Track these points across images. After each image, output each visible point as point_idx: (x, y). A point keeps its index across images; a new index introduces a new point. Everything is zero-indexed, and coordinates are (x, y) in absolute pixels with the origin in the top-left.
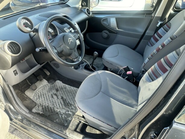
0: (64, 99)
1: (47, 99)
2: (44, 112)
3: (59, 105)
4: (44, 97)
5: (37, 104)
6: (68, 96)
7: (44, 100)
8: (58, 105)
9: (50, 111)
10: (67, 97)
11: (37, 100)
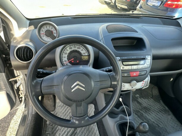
0: (75, 132)
1: (65, 114)
2: (49, 124)
3: (65, 132)
4: (66, 110)
5: (54, 111)
6: (82, 133)
7: (63, 113)
8: (63, 132)
9: (54, 130)
10: (80, 133)
11: (58, 107)
